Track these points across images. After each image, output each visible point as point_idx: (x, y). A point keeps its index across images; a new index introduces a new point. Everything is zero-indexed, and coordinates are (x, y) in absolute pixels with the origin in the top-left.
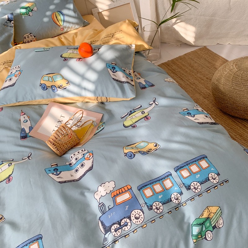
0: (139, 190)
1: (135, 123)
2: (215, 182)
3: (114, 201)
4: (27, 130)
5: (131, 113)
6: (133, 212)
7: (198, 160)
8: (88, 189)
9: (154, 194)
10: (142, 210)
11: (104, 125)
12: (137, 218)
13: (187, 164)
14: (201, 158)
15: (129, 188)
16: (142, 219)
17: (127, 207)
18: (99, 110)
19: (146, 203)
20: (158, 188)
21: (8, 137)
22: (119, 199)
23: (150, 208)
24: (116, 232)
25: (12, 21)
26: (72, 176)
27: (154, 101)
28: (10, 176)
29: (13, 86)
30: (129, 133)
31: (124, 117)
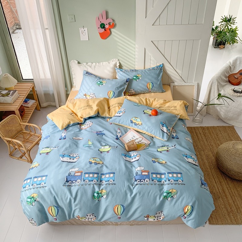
0: (152, 174)
1: (162, 151)
2: (180, 183)
3: (142, 173)
4: (119, 137)
5: (163, 146)
6: (146, 179)
8: (134, 166)
9: (156, 177)
10: (149, 180)
11: (149, 147)
12: (147, 181)
13: (174, 173)
14: (179, 173)
15: (149, 172)
17: (145, 177)
18: (150, 140)
19: (152, 178)
20: (158, 176)
21: (111, 136)
22: (143, 173)
23: (153, 180)
24: (138, 182)
25: (128, 82)
26: (130, 160)
27: (175, 146)
28: (109, 151)
29: (120, 117)
30: (158, 154)
31: (159, 147)
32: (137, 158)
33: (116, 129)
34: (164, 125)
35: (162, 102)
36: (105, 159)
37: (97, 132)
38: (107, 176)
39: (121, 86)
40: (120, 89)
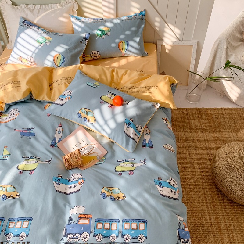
0: (95, 222)
1: (122, 172)
2: (140, 241)
3: (78, 221)
4: (57, 141)
5: (125, 161)
6: (84, 233)
7: (140, 222)
8: (70, 204)
9: (102, 228)
10: (90, 234)
11: (104, 161)
12: (84, 237)
13: (133, 221)
14: (143, 222)
15: (91, 217)
16: (87, 240)
17: (83, 228)
18: (107, 147)
19: (94, 231)
20: (107, 226)
21: (44, 140)
22: (82, 221)
23: (95, 236)
24: (69, 239)
25: (87, 39)
26: (66, 189)
27: (144, 161)
28: (33, 170)
29: (62, 105)
30: (114, 177)
31: (119, 161)
32: (78, 187)
33: (56, 125)
34: (131, 125)
35: (137, 78)
36: (23, 188)
37: (23, 131)
38: (19, 224)
39: (75, 47)
40: (74, 52)
